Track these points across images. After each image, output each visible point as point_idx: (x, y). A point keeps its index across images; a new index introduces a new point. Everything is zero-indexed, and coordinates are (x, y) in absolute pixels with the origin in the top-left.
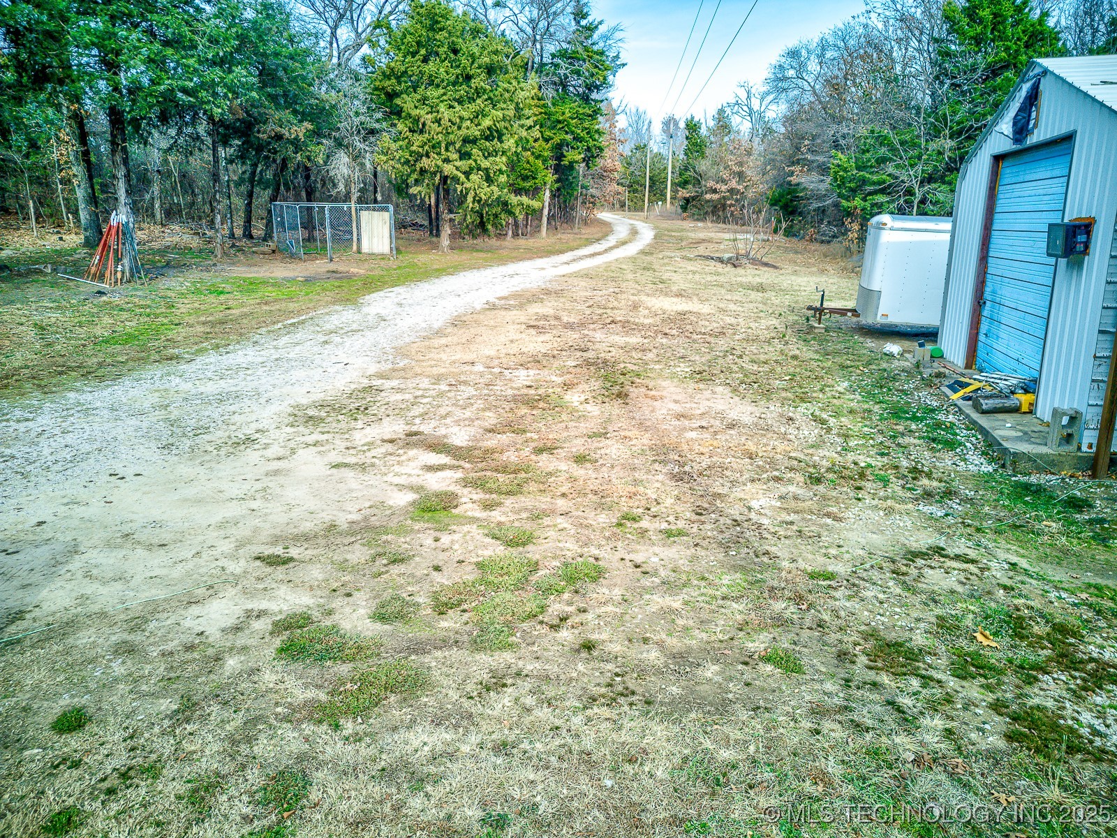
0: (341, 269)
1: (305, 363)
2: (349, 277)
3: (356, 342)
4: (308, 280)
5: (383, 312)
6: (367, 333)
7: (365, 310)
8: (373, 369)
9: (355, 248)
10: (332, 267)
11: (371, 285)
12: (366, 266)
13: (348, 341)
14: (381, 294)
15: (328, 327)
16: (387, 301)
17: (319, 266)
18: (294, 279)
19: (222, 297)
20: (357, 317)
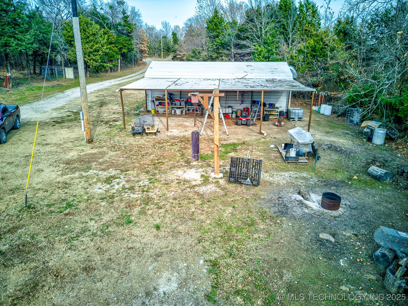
0: (60, 83)
1: (53, 103)
2: (62, 86)
3: (63, 100)
4: (53, 87)
5: (68, 94)
6: (65, 98)
7: (65, 94)
8: (65, 104)
9: (64, 77)
10: (58, 83)
11: (68, 88)
12: (67, 83)
13: (61, 100)
14: (69, 90)
15: (57, 97)
16: (70, 92)
17: (55, 83)
18: (49, 86)
19: (34, 91)
20: (63, 95)
